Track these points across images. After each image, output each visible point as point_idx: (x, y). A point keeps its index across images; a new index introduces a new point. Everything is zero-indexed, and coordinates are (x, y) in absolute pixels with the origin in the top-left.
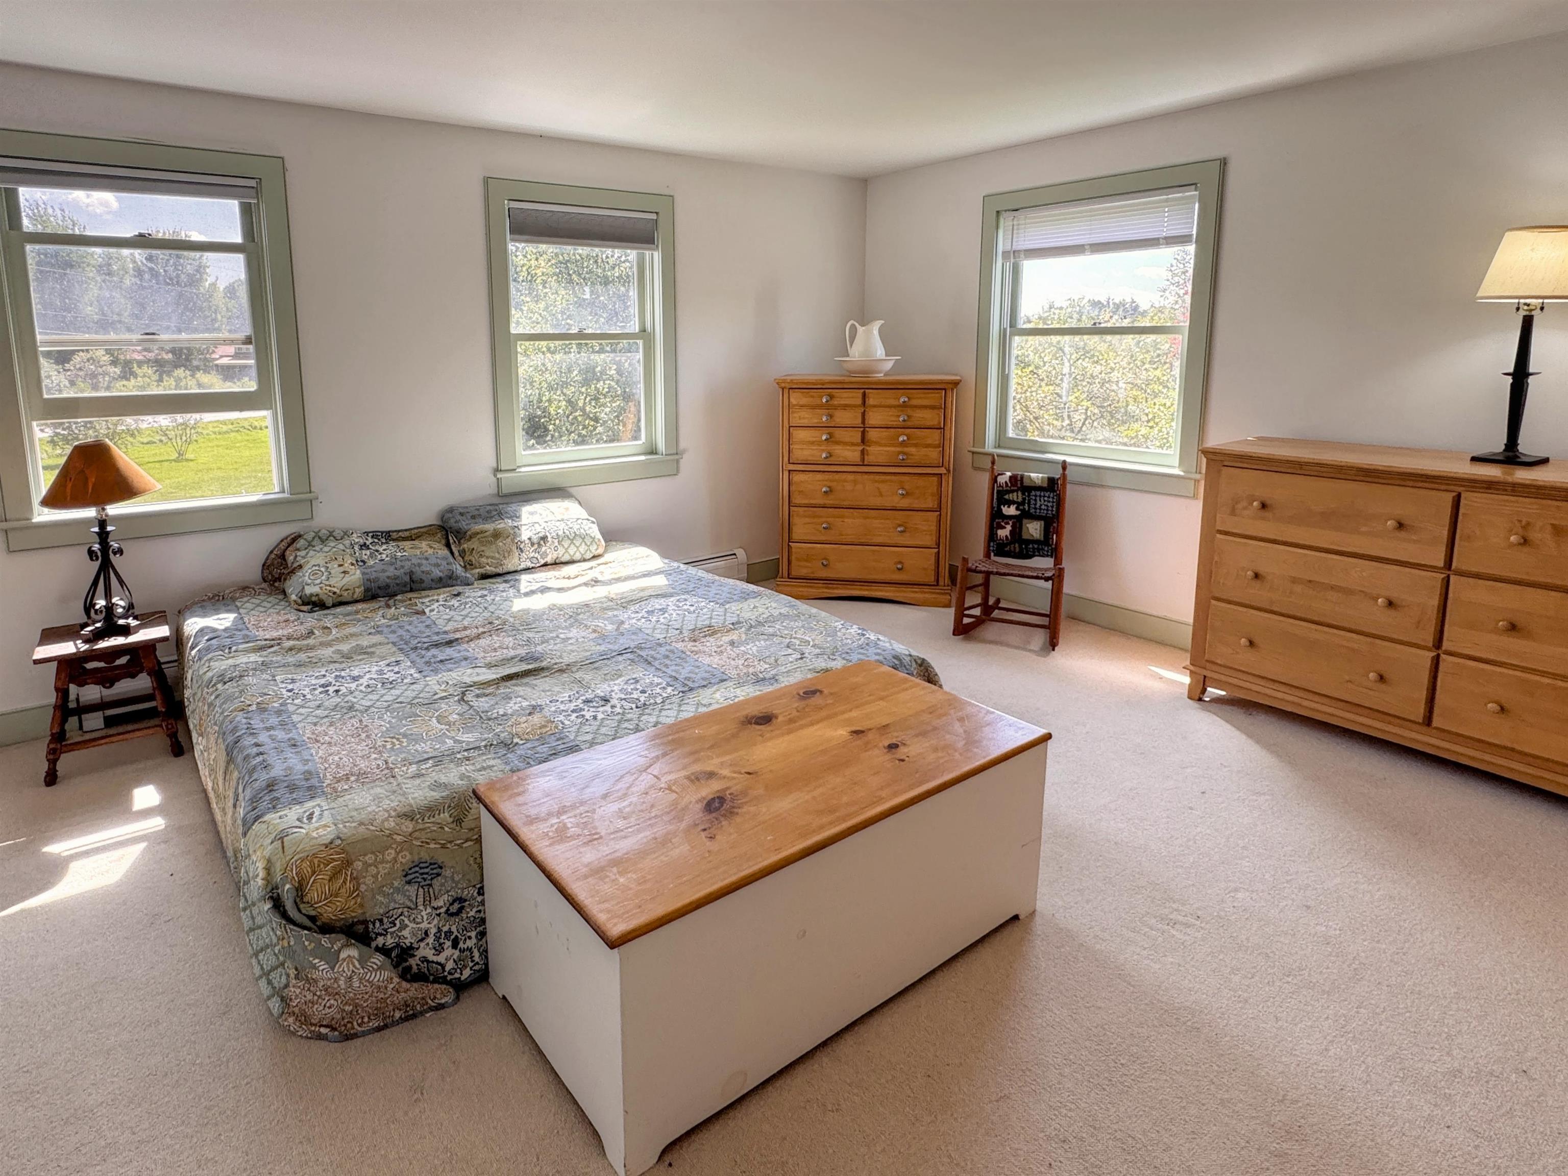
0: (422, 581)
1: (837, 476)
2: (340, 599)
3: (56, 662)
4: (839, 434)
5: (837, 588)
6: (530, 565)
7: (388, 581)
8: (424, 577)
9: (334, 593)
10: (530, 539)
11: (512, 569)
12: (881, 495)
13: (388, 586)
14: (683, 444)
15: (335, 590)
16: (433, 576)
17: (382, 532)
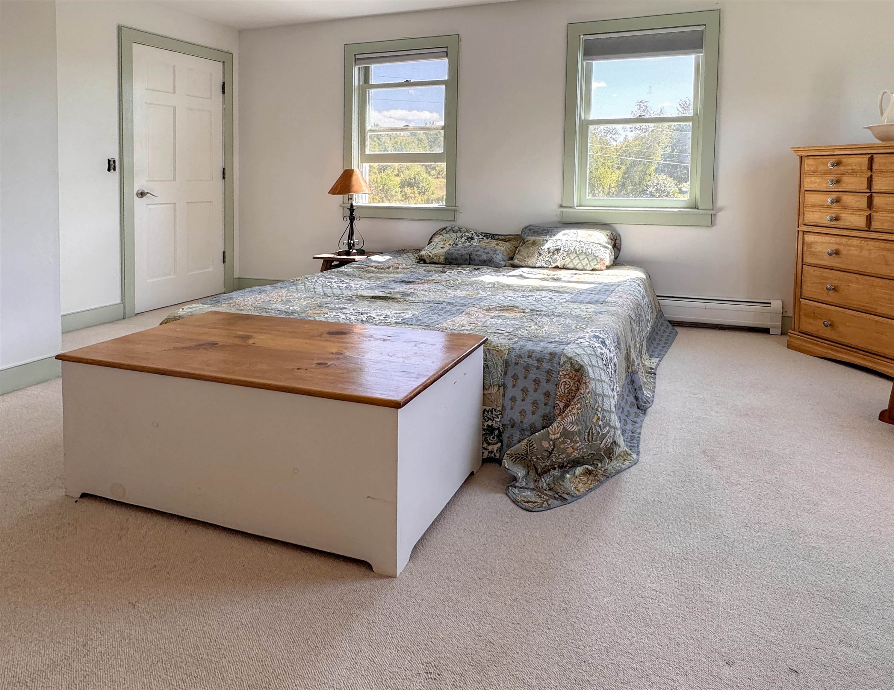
0: (474, 260)
1: (843, 240)
2: (433, 260)
3: (323, 260)
4: (847, 199)
5: (840, 352)
6: (544, 264)
7: (457, 256)
8: (476, 258)
9: (430, 256)
10: (548, 249)
11: (531, 265)
12: (887, 264)
13: (456, 259)
14: (720, 203)
15: (430, 254)
16: (481, 258)
17: (490, 234)
